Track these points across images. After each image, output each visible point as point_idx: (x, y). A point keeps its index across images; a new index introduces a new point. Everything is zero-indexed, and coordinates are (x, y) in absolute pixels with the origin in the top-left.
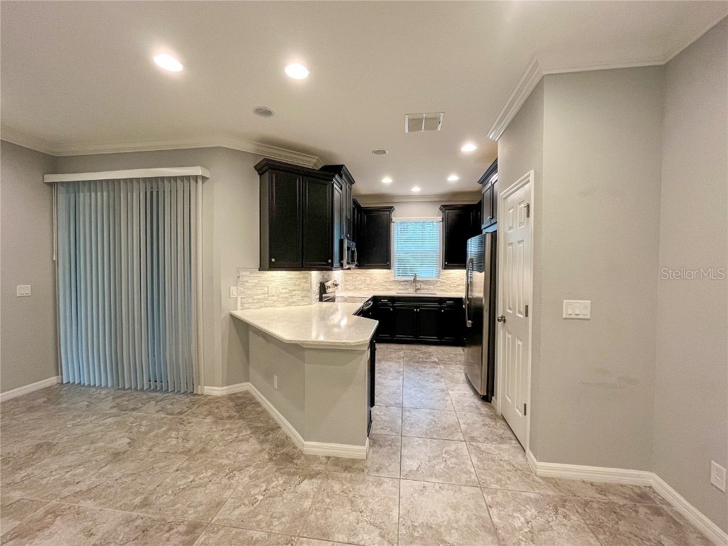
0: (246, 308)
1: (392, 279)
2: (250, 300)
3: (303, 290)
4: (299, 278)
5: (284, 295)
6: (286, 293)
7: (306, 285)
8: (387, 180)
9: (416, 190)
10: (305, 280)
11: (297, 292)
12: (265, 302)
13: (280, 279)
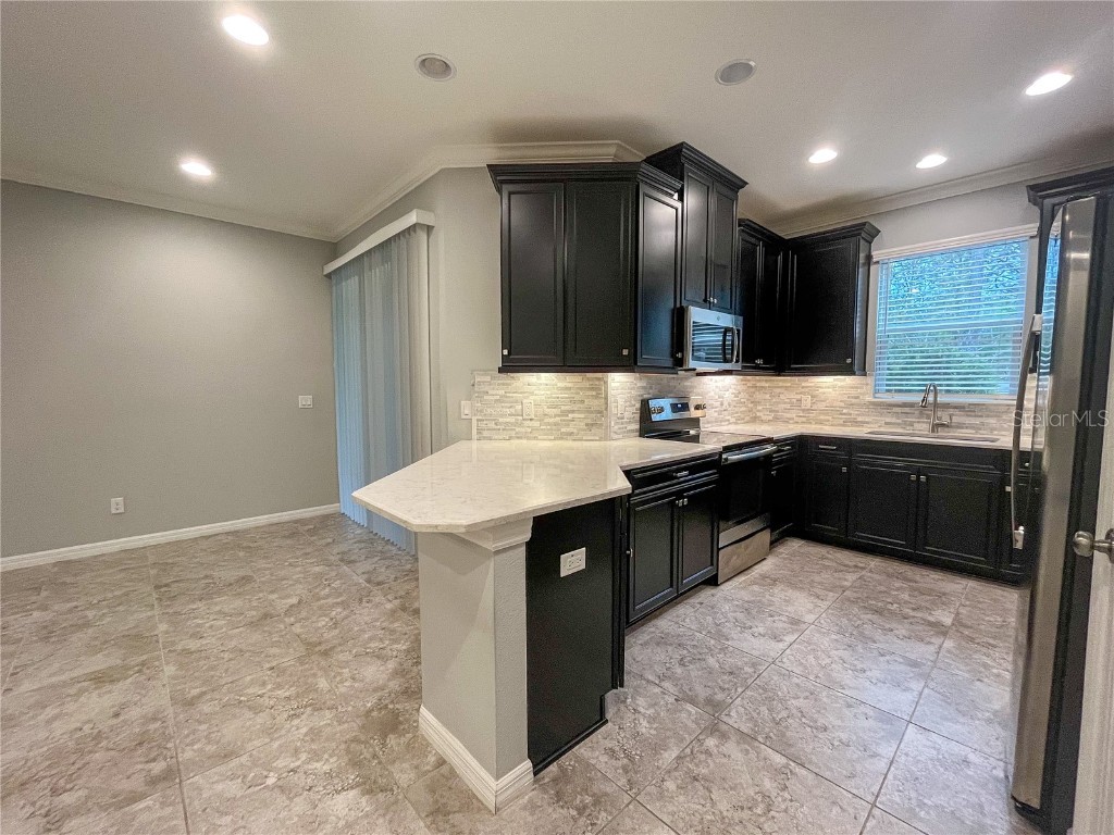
0: (485, 438)
1: (869, 398)
2: (492, 425)
3: (589, 411)
4: (581, 389)
5: (551, 420)
6: (556, 416)
7: (596, 402)
8: (823, 155)
9: (932, 161)
10: (594, 393)
11: (576, 415)
12: (517, 430)
13: (543, 387)
